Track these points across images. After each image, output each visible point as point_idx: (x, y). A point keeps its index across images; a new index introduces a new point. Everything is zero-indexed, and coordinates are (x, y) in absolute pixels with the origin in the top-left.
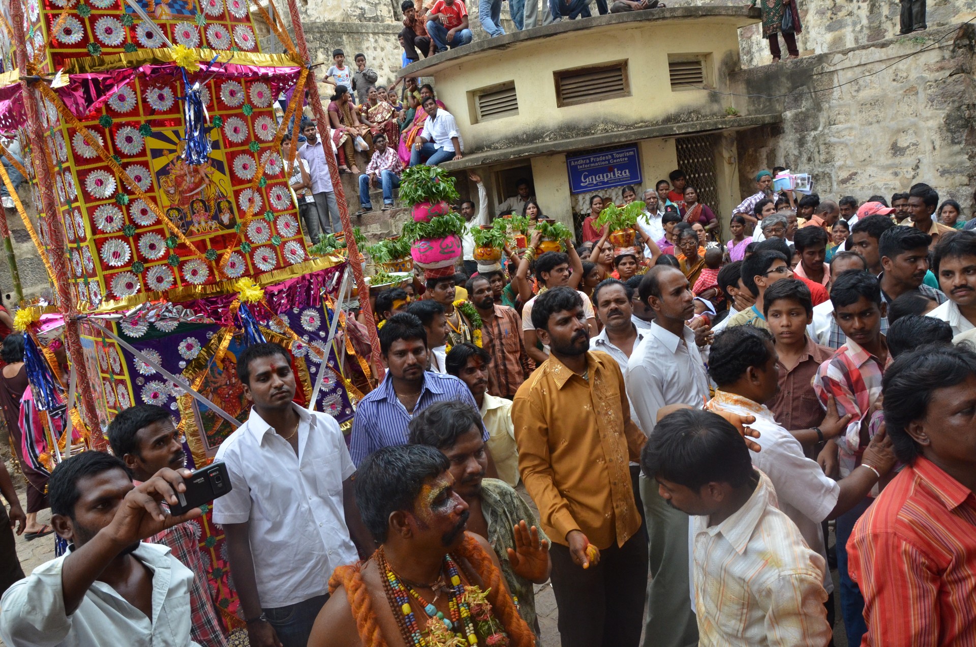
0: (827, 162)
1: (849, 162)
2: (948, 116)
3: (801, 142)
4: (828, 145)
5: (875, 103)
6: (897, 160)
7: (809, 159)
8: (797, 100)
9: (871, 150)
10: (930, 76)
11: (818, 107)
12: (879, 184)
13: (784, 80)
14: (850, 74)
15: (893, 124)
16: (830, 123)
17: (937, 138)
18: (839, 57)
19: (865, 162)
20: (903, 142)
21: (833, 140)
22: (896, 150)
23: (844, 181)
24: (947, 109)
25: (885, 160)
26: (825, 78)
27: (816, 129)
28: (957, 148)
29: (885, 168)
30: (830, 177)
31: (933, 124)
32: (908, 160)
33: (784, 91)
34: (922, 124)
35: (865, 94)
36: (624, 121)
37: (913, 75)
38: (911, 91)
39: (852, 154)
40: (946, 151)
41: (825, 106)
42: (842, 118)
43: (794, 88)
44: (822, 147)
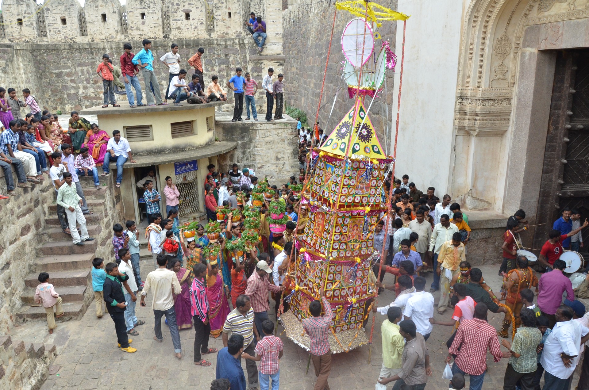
0: (253, 160)
1: (261, 161)
2: (294, 150)
3: (244, 153)
4: (254, 155)
5: (271, 142)
6: (278, 162)
7: (247, 159)
8: (243, 137)
9: (269, 158)
10: (289, 136)
11: (251, 141)
12: (272, 169)
13: (238, 129)
14: (263, 131)
15: (277, 150)
16: (255, 147)
17: (290, 156)
18: (259, 125)
19: (267, 162)
20: (279, 156)
21: (256, 153)
22: (277, 159)
23: (259, 168)
24: (293, 147)
25: (274, 161)
26: (254, 131)
27: (249, 149)
28: (296, 160)
29: (273, 164)
30: (255, 166)
31: (289, 151)
32: (281, 162)
33: (238, 133)
34: (286, 151)
35: (267, 139)
36: (195, 146)
37: (283, 135)
38: (283, 140)
39: (262, 159)
40: (293, 160)
41: (254, 141)
42: (259, 146)
43: (242, 133)
44: (252, 155)
